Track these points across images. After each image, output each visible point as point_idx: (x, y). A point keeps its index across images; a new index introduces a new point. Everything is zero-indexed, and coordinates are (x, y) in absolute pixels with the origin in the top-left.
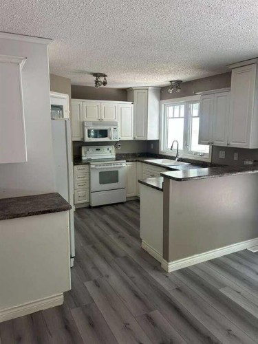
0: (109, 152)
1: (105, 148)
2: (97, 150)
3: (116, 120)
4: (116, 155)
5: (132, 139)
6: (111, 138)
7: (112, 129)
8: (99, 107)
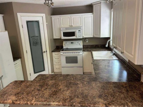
0: (78, 44)
1: (76, 42)
2: (72, 43)
3: (81, 26)
4: (83, 46)
5: (92, 36)
6: (76, 37)
7: (77, 31)
8: (70, 19)
